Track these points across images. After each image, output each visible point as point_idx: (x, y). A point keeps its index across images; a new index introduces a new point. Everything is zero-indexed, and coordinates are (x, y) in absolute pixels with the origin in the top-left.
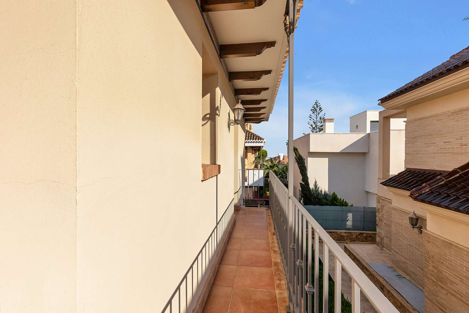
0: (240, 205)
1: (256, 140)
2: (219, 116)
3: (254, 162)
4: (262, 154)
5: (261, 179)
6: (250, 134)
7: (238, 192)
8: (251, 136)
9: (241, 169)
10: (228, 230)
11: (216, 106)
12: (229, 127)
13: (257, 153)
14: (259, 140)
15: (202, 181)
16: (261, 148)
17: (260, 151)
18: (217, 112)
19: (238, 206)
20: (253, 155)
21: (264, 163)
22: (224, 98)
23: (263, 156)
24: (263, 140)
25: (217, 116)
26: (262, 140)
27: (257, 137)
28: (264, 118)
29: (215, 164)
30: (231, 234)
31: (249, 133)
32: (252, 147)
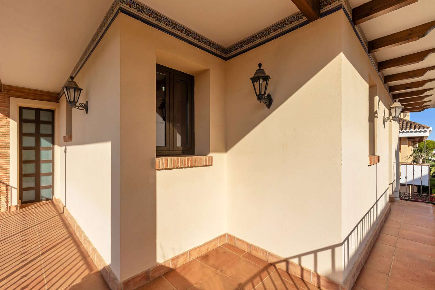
0: (395, 198)
1: (415, 129)
2: (377, 118)
3: (411, 156)
4: (426, 146)
5: (425, 176)
6: (405, 122)
7: (392, 183)
8: (407, 125)
9: (395, 162)
10: (384, 212)
11: (375, 111)
12: (384, 124)
13: (417, 145)
14: (421, 129)
15: (369, 166)
16: (424, 138)
17: (422, 143)
18: (376, 115)
19: (393, 198)
20: (411, 147)
21: (430, 158)
22: (381, 102)
23: (427, 148)
24: (428, 128)
25: (375, 118)
26: (425, 129)
27: (417, 125)
28: (429, 105)
29: (374, 155)
30: (387, 217)
31: (403, 122)
32: (409, 138)
